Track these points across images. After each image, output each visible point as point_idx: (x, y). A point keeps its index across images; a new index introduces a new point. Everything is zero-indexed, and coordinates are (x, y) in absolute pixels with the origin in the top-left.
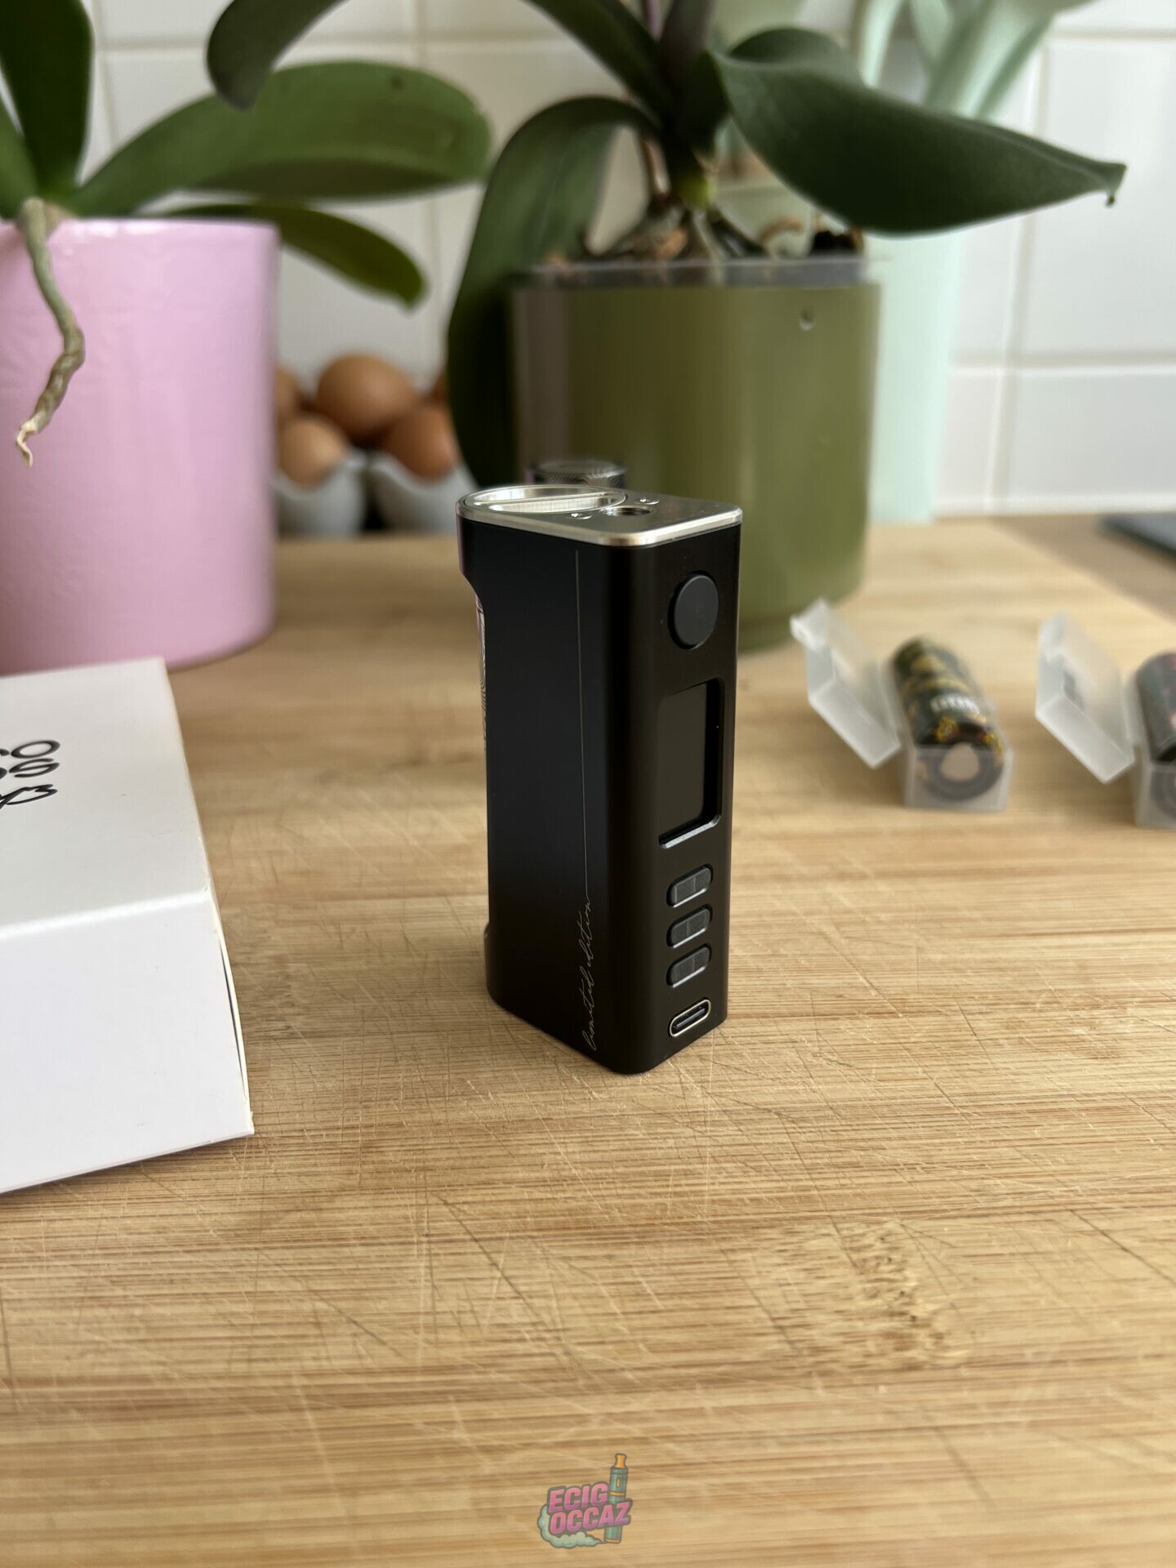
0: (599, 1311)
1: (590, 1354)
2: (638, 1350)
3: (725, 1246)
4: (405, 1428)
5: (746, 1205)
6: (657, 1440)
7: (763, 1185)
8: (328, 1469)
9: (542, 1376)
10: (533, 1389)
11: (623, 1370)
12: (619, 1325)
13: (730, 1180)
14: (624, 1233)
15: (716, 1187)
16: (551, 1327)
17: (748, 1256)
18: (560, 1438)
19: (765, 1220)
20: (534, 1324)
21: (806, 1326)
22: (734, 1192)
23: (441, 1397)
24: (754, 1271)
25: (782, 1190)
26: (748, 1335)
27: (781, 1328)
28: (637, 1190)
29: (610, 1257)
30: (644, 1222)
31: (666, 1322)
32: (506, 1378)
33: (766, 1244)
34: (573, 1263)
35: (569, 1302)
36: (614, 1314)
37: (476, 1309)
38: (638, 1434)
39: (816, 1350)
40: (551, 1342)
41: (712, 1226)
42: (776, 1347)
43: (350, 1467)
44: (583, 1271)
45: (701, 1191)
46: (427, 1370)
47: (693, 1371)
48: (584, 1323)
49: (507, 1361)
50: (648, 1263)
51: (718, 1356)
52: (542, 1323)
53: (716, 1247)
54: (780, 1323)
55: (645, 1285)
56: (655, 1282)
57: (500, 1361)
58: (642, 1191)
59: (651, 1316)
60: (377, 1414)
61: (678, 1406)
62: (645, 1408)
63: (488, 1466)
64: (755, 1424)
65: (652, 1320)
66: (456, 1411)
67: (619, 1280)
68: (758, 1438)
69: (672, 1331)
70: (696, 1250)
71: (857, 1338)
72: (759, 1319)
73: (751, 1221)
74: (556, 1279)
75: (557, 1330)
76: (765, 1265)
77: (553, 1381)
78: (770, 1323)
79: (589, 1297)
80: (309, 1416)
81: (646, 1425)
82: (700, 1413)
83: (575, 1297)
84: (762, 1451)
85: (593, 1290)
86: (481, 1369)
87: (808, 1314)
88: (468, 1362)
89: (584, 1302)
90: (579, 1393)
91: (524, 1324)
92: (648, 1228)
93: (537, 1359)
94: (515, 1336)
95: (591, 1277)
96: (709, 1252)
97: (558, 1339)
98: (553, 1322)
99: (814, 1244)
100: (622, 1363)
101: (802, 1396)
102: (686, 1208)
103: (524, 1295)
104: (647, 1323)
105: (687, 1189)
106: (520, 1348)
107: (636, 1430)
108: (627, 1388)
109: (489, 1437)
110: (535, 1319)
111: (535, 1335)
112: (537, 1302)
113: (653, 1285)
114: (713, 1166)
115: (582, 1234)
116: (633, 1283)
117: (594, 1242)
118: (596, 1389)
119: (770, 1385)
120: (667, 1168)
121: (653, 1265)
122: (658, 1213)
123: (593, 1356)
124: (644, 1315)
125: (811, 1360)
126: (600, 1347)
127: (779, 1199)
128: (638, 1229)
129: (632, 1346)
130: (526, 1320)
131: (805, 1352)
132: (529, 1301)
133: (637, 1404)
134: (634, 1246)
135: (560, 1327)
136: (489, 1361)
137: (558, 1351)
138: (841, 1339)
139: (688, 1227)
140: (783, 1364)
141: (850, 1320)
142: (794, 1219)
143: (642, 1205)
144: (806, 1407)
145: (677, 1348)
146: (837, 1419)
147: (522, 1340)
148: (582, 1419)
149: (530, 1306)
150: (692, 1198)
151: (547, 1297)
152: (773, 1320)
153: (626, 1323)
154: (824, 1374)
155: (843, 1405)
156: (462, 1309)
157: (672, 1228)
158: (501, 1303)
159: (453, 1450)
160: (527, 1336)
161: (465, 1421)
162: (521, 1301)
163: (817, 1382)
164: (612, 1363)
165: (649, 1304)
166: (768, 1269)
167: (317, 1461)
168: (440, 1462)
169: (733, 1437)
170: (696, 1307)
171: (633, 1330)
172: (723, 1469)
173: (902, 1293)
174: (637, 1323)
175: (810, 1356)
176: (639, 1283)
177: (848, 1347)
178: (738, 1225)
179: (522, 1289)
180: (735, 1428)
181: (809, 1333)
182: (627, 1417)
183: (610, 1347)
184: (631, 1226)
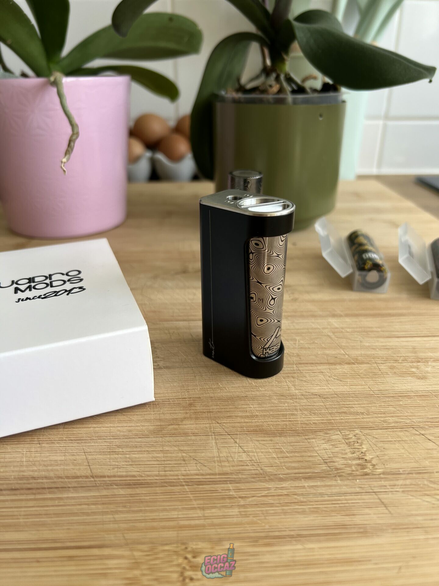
0: (270, 457)
1: (268, 470)
2: (283, 469)
3: (307, 437)
4: (216, 491)
5: (312, 425)
6: (292, 495)
7: (316, 419)
8: (194, 502)
9: (255, 476)
10: (253, 480)
11: (279, 474)
12: (277, 461)
13: (306, 417)
14: (275, 433)
15: (302, 419)
16: (256, 462)
17: (314, 440)
18: (263, 494)
19: (318, 429)
20: (250, 461)
21: (334, 462)
22: (308, 420)
23: (225, 482)
24: (316, 445)
25: (323, 420)
26: (315, 464)
27: (326, 462)
28: (277, 420)
29: (271, 440)
30: (280, 430)
31: (290, 460)
32: (244, 476)
33: (319, 437)
34: (260, 442)
35: (260, 454)
36: (275, 458)
37: (232, 456)
38: (286, 493)
39: (337, 469)
40: (256, 466)
41: (302, 431)
42: (325, 468)
43: (202, 502)
44: (263, 444)
45: (297, 420)
46: (220, 474)
47: (301, 475)
48: (266, 460)
49: (243, 471)
50: (283, 442)
51: (307, 470)
52: (253, 460)
53: (304, 438)
54: (325, 461)
55: (283, 449)
56: (286, 448)
57: (241, 471)
58: (279, 420)
59: (286, 458)
60: (207, 487)
61: (297, 485)
62: (287, 486)
63: (242, 502)
64: (320, 490)
65: (287, 460)
66: (230, 486)
67: (275, 447)
68: (322, 494)
69: (293, 463)
70: (298, 438)
71: (350, 466)
72: (319, 460)
73: (314, 430)
74: (255, 447)
75: (258, 462)
76: (319, 443)
77: (259, 478)
78: (322, 461)
79: (266, 452)
80: (186, 487)
81: (288, 491)
82: (304, 487)
83: (262, 452)
84: (322, 498)
85: (267, 450)
86: (236, 474)
87: (333, 458)
88: (232, 472)
89: (265, 454)
90: (266, 481)
91: (248, 461)
92: (282, 432)
93: (253, 471)
94: (245, 464)
95: (267, 447)
96: (302, 439)
97: (259, 465)
98: (256, 460)
99: (334, 437)
100: (279, 473)
101: (334, 483)
102: (293, 425)
103: (246, 452)
104: (285, 460)
105: (293, 419)
106: (247, 468)
107: (285, 492)
108: (281, 480)
109: (241, 494)
110: (250, 459)
111: (251, 464)
112: (251, 454)
113: (286, 449)
114: (300, 412)
115: (262, 433)
116: (279, 448)
117: (266, 436)
118: (272, 480)
119: (324, 479)
120: (286, 413)
121: (285, 443)
122: (285, 427)
123: (270, 470)
124: (284, 458)
125: (336, 472)
126: (272, 468)
127: (322, 423)
128: (279, 432)
129: (281, 467)
130: (248, 459)
131: (334, 470)
132: (248, 453)
133: (285, 484)
134: (278, 437)
135: (259, 461)
136: (238, 472)
137: (259, 469)
138: (344, 466)
139: (294, 431)
140: (327, 473)
141: (347, 460)
142: (327, 429)
143: (279, 424)
144: (335, 486)
145: (295, 468)
146: (344, 489)
147: (247, 465)
148: (269, 489)
149: (249, 455)
150: (295, 422)
151: (253, 452)
152: (323, 460)
153: (278, 460)
154: (339, 476)
155: (346, 485)
156: (228, 456)
157: (289, 432)
158: (240, 454)
159: (231, 498)
160: (249, 464)
161: (233, 490)
162: (245, 453)
163: (338, 478)
164: (276, 473)
165: (285, 455)
166: (321, 445)
167: (191, 500)
168: (228, 501)
169: (315, 494)
170: (299, 456)
171: (281, 463)
172: (311, 503)
173: (362, 452)
174: (282, 460)
175: (335, 471)
176: (281, 448)
177: (347, 468)
178: (310, 431)
179: (246, 450)
180: (315, 492)
181: (334, 464)
182: (282, 488)
183: (275, 468)
184: (277, 431)
